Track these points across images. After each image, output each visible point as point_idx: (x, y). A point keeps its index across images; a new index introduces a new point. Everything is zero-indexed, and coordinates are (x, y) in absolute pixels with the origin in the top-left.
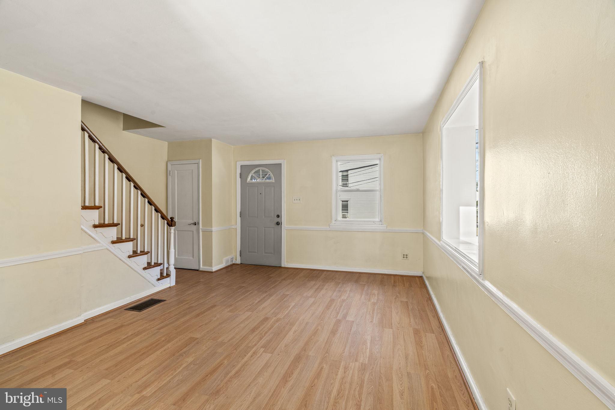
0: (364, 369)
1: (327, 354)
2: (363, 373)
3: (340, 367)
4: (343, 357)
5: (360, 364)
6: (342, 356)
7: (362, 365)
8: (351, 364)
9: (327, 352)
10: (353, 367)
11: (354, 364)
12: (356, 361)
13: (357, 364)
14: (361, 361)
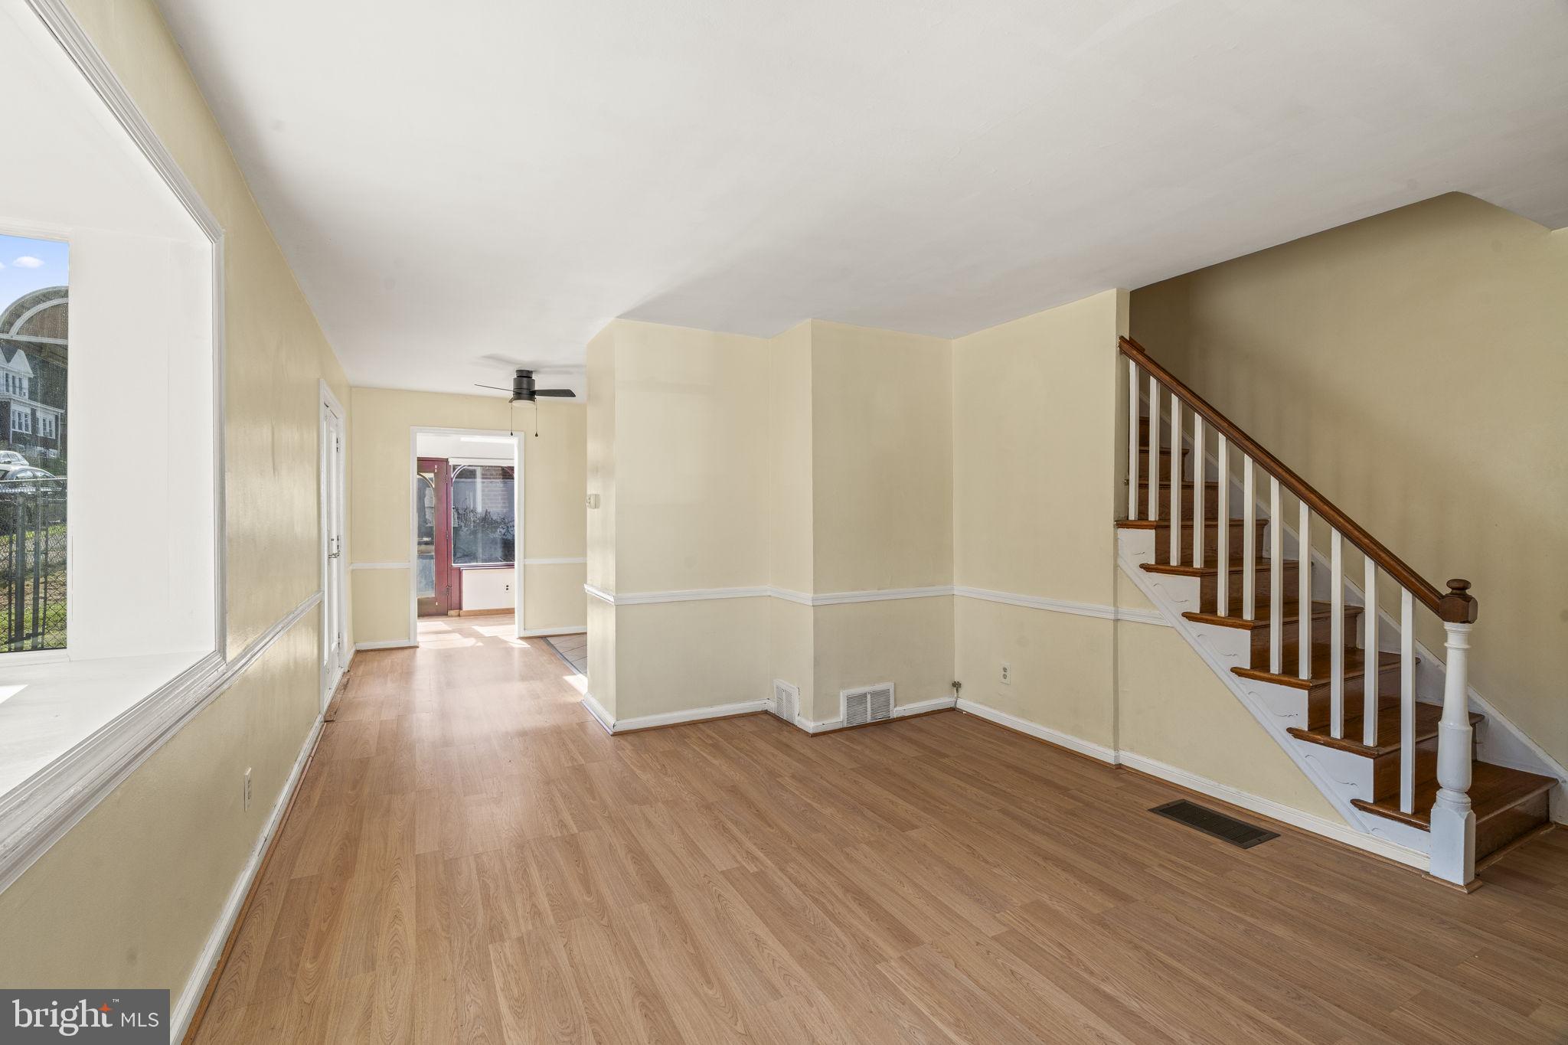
0: (491, 929)
1: (605, 922)
2: (491, 921)
3: (553, 911)
4: (560, 934)
5: (506, 936)
6: (564, 935)
7: (501, 935)
8: (530, 927)
9: (609, 926)
10: (521, 921)
11: (523, 930)
12: (520, 940)
13: (514, 934)
14: (507, 944)
